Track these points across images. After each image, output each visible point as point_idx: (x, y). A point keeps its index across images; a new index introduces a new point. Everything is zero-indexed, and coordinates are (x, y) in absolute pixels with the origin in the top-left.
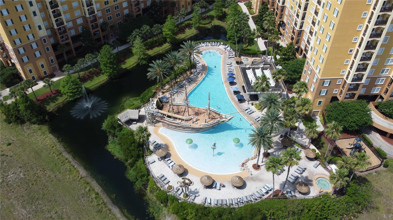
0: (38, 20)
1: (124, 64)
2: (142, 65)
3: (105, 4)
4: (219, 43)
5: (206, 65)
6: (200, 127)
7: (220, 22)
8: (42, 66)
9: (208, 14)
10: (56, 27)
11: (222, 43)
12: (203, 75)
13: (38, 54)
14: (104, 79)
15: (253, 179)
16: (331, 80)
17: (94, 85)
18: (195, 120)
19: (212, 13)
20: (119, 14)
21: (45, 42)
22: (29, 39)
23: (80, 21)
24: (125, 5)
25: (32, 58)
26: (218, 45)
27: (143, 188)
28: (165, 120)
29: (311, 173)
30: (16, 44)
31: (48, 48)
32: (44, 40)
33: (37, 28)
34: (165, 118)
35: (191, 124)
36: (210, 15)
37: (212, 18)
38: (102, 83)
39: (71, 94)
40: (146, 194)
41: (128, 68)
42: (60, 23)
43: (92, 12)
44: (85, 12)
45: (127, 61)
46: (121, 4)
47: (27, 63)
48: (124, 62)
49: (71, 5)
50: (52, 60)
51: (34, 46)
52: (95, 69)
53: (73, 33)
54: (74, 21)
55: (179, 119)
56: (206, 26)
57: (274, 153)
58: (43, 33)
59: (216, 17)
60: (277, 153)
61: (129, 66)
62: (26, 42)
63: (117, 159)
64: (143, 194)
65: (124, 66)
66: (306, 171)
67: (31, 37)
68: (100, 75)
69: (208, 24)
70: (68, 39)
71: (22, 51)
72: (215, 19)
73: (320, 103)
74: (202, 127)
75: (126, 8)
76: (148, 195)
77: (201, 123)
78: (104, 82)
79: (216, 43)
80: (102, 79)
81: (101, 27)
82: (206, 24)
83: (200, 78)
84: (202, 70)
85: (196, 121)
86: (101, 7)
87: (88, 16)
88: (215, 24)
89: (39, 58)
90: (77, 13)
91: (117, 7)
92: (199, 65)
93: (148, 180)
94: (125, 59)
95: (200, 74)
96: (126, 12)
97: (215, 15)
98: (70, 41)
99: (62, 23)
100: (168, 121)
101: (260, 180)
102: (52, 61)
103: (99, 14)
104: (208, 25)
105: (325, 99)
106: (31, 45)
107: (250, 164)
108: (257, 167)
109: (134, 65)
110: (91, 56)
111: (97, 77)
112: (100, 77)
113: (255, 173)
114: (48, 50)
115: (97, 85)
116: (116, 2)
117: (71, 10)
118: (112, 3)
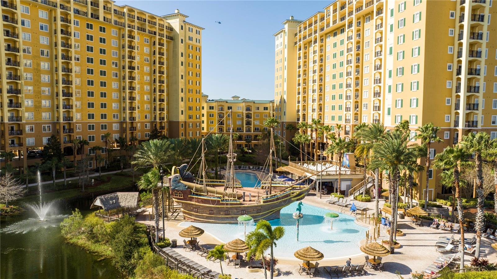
3: (89, 118)
6: (258, 204)
10: (6, 120)
24: (115, 127)
28: (191, 199)
34: (191, 193)
43: (68, 118)
44: (58, 116)
49: (40, 102)
53: (30, 143)
54: (38, 126)
74: (262, 204)
75: (116, 132)
86: (82, 120)
87: (61, 121)
90: (46, 117)
91: (104, 127)
96: (116, 136)
99: (19, 119)
103: (78, 127)
116: (104, 120)
117: (37, 108)
118: (97, 119)
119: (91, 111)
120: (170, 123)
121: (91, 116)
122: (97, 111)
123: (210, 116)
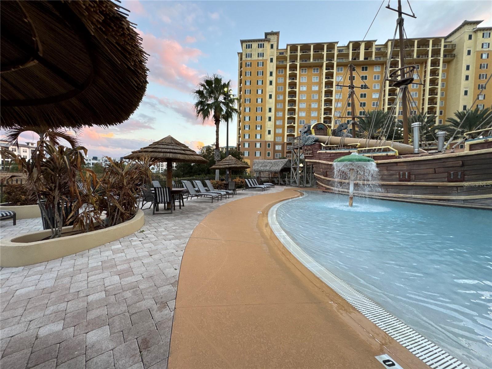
0: (270, 125)
13: (258, 154)
22: (256, 138)
25: (252, 155)
31: (269, 153)
32: (269, 145)
33: (267, 132)
58: (270, 138)
62: (253, 139)
67: (258, 136)
71: (246, 145)
106: (256, 144)
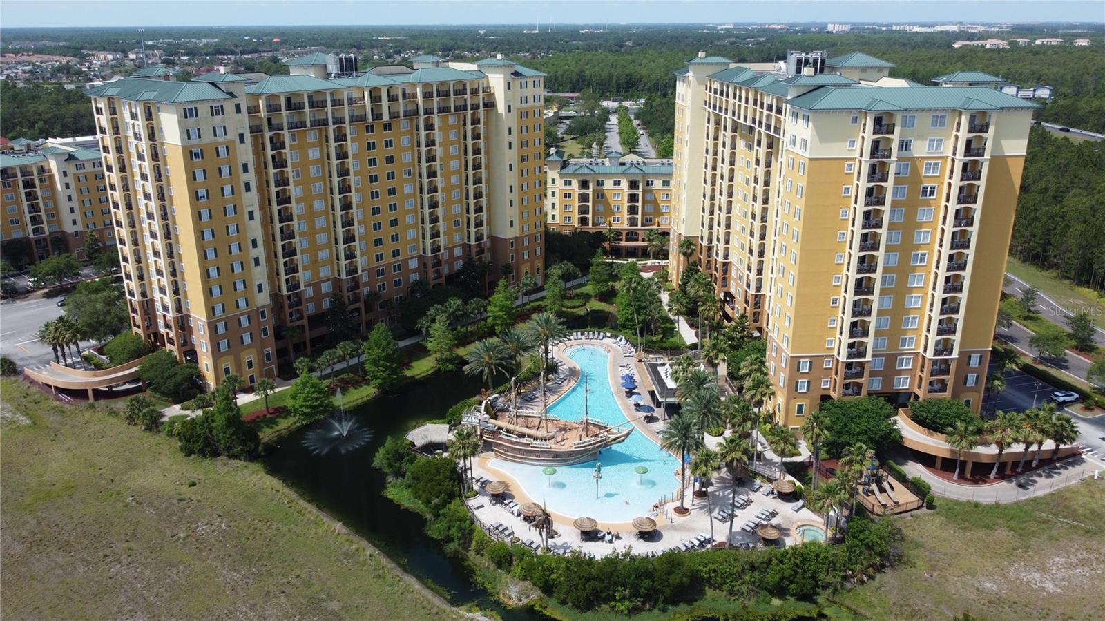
0: (260, 275)
1: (408, 369)
2: (446, 371)
3: (377, 260)
4: (602, 334)
5: (578, 367)
6: (569, 450)
7: (605, 305)
8: (250, 363)
9: (579, 291)
10: (285, 292)
11: (609, 334)
12: (573, 382)
13: (247, 338)
14: (369, 392)
15: (675, 528)
16: (813, 359)
17: (349, 403)
18: (559, 439)
19: (588, 289)
20: (400, 280)
21: (263, 316)
22: (238, 307)
23: (326, 288)
24: (413, 264)
25: (236, 345)
26: (601, 337)
27: (461, 549)
28: (501, 439)
29: (790, 520)
30: (214, 314)
31: (265, 330)
32: (263, 313)
33: (256, 289)
34: (501, 434)
35: (553, 446)
36: (582, 293)
37: (587, 297)
38: (365, 399)
39: (309, 410)
40: (468, 557)
41: (417, 377)
42: (293, 286)
43: (352, 271)
44: (339, 271)
45: (414, 364)
46: (406, 262)
47: (225, 354)
48: (408, 365)
49: (316, 256)
50: (268, 355)
51: (245, 322)
52: (352, 375)
53: (311, 308)
54: (316, 286)
55: (530, 436)
56: (574, 310)
57: (717, 493)
58: (263, 299)
59: (595, 296)
60: (721, 493)
61: (419, 372)
62: (232, 313)
63: (406, 510)
64: (462, 558)
65: (408, 373)
66: (777, 516)
67: (242, 303)
68: (361, 386)
69: (579, 307)
70: (301, 318)
71: (221, 328)
72: (593, 299)
73: (800, 407)
74: (573, 449)
75: (413, 271)
76: (471, 558)
77: (572, 443)
78: (369, 398)
79: (596, 333)
80: (365, 393)
81: (366, 302)
82: (574, 307)
83: (566, 387)
84: (570, 376)
85: (562, 440)
86: (368, 265)
87: (344, 277)
88: (594, 308)
89: (248, 347)
90: (324, 272)
91: (397, 268)
92: (563, 369)
93: (472, 531)
94: (411, 361)
95: (566, 381)
96: (414, 277)
97: (592, 292)
98: (305, 322)
99: (297, 286)
100: (508, 441)
101: (689, 529)
102: (268, 359)
103: (365, 278)
104: (578, 309)
105: (809, 401)
106: (239, 320)
107: (670, 507)
108: (682, 511)
109: (429, 372)
110: (348, 345)
111: (356, 389)
112: (361, 389)
113: (679, 519)
114: (265, 334)
115: (355, 403)
116: (397, 258)
117: (315, 264)
118: (389, 259)
119: (379, 250)
120: (493, 239)
121: (379, 257)
122: (387, 248)
123: (566, 197)
